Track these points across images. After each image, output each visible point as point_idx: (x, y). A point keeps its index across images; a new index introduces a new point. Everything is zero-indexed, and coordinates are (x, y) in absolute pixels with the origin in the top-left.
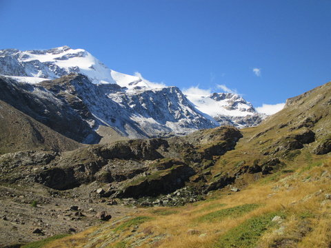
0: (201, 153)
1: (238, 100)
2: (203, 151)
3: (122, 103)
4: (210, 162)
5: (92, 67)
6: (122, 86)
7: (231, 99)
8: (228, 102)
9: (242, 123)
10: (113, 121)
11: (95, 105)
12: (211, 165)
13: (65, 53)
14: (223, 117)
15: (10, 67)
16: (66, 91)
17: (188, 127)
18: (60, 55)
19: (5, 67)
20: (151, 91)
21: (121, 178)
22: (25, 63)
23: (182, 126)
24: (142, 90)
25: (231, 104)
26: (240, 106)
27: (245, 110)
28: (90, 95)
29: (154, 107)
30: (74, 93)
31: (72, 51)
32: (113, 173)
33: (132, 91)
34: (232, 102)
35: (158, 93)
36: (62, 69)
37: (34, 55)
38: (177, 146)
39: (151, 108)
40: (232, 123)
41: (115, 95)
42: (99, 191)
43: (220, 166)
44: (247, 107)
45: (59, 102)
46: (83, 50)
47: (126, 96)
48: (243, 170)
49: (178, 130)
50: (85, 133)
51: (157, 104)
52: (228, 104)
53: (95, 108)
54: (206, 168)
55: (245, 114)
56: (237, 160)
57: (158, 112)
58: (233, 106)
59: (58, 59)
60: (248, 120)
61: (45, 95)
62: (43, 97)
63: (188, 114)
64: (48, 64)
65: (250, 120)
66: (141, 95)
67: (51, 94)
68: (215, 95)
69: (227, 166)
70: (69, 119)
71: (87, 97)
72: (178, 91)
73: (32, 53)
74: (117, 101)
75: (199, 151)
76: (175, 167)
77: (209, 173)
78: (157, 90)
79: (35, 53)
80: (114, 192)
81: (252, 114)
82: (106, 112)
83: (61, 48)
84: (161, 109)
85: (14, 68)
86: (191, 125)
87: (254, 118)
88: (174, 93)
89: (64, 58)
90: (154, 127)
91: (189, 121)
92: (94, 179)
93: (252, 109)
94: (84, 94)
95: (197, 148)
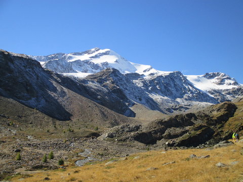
0: (215, 120)
1: (225, 77)
2: (216, 119)
3: (143, 86)
4: (221, 125)
5: (116, 61)
6: (140, 74)
7: (219, 77)
8: (218, 79)
9: (229, 94)
10: (140, 100)
11: (127, 89)
12: (222, 126)
13: (96, 53)
14: (215, 91)
15: (62, 66)
16: (108, 82)
17: (190, 100)
18: (94, 55)
19: (59, 67)
20: (161, 76)
21: (176, 136)
22: (71, 62)
23: (186, 99)
24: (155, 76)
25: (219, 80)
26: (227, 81)
27: (230, 84)
28: (123, 83)
29: (165, 87)
30: (113, 83)
31: (101, 51)
32: (172, 134)
33: (148, 77)
34: (220, 78)
35: (166, 77)
36: (96, 65)
37: (76, 56)
38: (201, 116)
39: (163, 88)
40: (222, 94)
41: (137, 81)
42: (167, 143)
43: (227, 127)
44: (232, 82)
45: (105, 90)
46: (109, 50)
47: (145, 81)
48: (241, 128)
49: (183, 102)
50: (124, 110)
51: (167, 85)
52: (217, 81)
53: (128, 92)
54: (219, 128)
55: (231, 87)
56: (237, 122)
57: (168, 90)
58: (222, 82)
59: (93, 57)
60: (233, 91)
61: (96, 86)
62: (95, 88)
63: (190, 90)
64: (87, 62)
65: (235, 91)
66: (155, 79)
67: (99, 85)
68: (207, 74)
69: (231, 127)
70: (113, 101)
71: (121, 85)
72: (181, 74)
73: (73, 55)
74: (139, 86)
75: (214, 118)
76: (204, 129)
77: (222, 131)
78: (166, 75)
79: (75, 54)
80: (175, 143)
81: (236, 87)
82: (135, 94)
83: (93, 50)
84: (170, 88)
85: (65, 67)
86: (192, 98)
87: (237, 89)
88: (178, 76)
89: (96, 57)
90: (167, 101)
91: (191, 95)
92: (162, 137)
93: (235, 83)
94: (119, 82)
95: (212, 117)
